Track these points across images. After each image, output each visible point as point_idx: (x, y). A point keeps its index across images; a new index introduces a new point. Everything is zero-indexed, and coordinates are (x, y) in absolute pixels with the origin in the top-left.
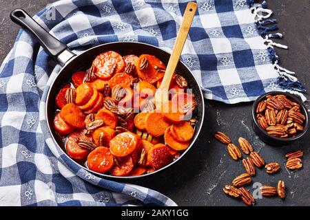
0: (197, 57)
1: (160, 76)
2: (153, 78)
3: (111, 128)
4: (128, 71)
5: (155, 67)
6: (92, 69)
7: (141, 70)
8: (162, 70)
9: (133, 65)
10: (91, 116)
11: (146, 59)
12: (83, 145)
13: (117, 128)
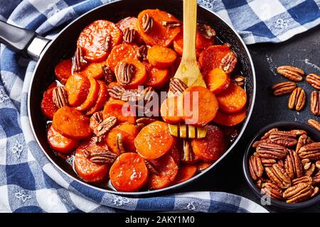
1: (174, 34)
2: (167, 39)
3: (130, 124)
4: (128, 41)
5: (165, 23)
6: (79, 52)
7: (146, 33)
8: (175, 25)
9: (133, 30)
10: (97, 116)
11: (147, 15)
12: (98, 159)
13: (137, 121)
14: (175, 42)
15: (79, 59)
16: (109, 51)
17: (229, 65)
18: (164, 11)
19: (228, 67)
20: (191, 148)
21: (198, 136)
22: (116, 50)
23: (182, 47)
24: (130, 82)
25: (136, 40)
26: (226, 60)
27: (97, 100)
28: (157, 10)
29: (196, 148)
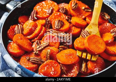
0: (113, 2)
1: (88, 14)
2: (83, 15)
3: (55, 47)
4: (62, 12)
5: (83, 8)
6: (34, 12)
7: (73, 9)
8: (89, 10)
9: (65, 9)
10: (37, 42)
11: (75, 1)
12: (34, 61)
13: (60, 46)
14: (87, 18)
15: (34, 15)
16: (51, 14)
17: (114, 33)
18: (84, 3)
19: (114, 34)
20: (87, 65)
21: (92, 59)
22: (55, 14)
23: (91, 20)
24: (60, 28)
25: (66, 13)
26: (113, 30)
27: (40, 34)
28: (80, 2)
29: (90, 65)
